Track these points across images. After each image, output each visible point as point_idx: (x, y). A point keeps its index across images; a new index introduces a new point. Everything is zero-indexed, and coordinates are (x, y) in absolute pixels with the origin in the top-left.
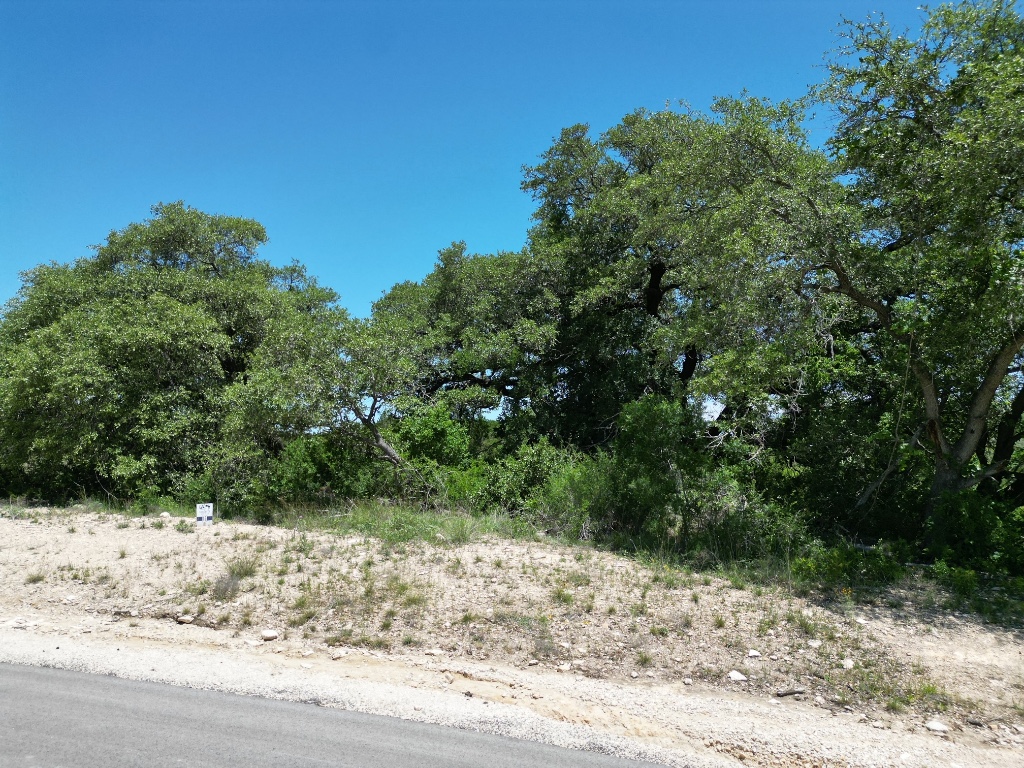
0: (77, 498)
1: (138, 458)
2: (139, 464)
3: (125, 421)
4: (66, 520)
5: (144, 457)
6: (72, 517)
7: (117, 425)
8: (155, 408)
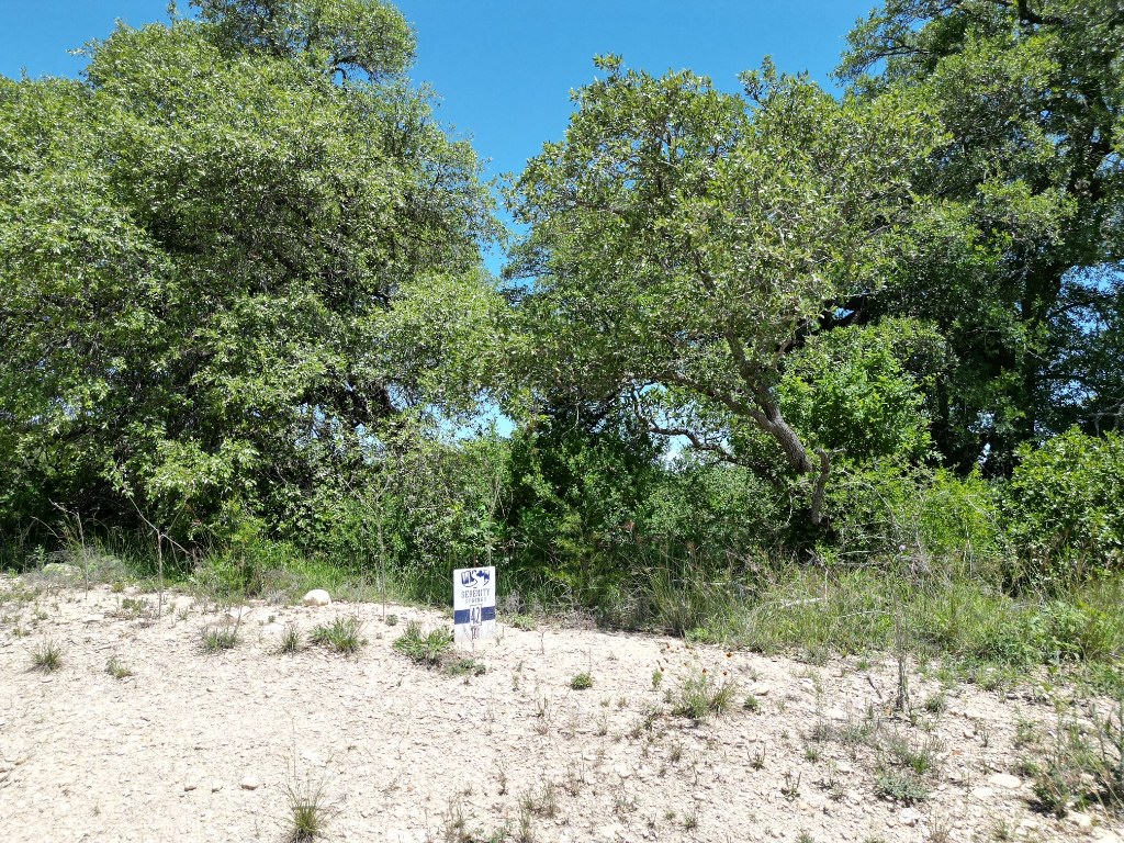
0: (54, 546)
1: (211, 446)
2: (215, 462)
3: (177, 356)
4: (27, 614)
5: (227, 443)
6: (45, 604)
7: (160, 365)
8: (248, 328)
